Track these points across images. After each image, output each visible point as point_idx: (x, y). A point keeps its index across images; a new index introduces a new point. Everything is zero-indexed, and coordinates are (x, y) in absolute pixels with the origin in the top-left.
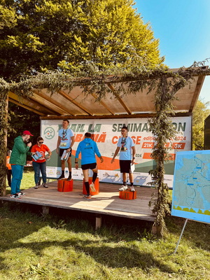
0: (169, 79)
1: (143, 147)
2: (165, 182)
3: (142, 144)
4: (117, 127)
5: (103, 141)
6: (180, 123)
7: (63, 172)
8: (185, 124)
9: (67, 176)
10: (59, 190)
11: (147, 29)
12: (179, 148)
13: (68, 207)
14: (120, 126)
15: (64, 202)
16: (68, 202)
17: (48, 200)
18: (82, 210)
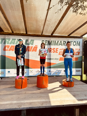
12: (77, 55)
13: (51, 106)
14: (47, 42)
15: (39, 100)
16: (41, 99)
17: (22, 102)
18: (64, 106)
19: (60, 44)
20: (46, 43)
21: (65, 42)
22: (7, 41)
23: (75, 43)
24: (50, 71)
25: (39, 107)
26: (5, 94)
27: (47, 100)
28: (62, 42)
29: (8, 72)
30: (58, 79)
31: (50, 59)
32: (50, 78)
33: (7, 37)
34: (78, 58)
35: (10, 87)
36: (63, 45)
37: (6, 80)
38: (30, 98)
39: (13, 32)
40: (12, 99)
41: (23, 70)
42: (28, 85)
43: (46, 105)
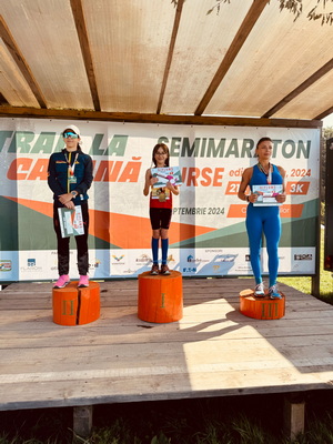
3: (225, 185)
5: (133, 178)
6: (300, 142)
8: (309, 142)
12: (299, 193)
13: (191, 393)
14: (177, 143)
15: (144, 371)
16: (154, 364)
17: (77, 375)
18: (244, 393)
19: (229, 152)
20: (173, 146)
21: (252, 142)
22: (23, 139)
23: (289, 149)
24: (189, 259)
25: (144, 395)
26: (11, 346)
27: (176, 370)
28: (240, 143)
29: (29, 260)
30: (223, 290)
31: (192, 211)
32: (190, 284)
33: (20, 125)
34: (301, 206)
35: (35, 320)
36: (243, 156)
37: (21, 292)
38: (108, 360)
39: (43, 106)
40: (38, 366)
41: (83, 254)
42: (102, 311)
43: (171, 390)
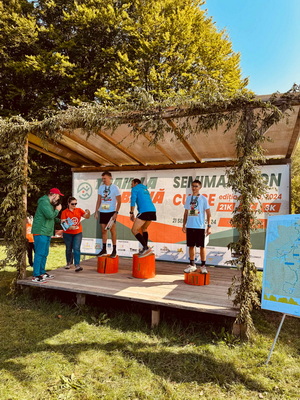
0: (256, 111)
1: (218, 210)
2: (251, 260)
3: (216, 205)
4: (180, 181)
5: (160, 201)
6: (273, 175)
7: (104, 245)
8: (280, 175)
9: (109, 251)
10: (99, 271)
11: (223, 38)
12: (273, 211)
13: (112, 296)
14: (185, 180)
19: (219, 184)
28: (226, 178)
29: (109, 245)
